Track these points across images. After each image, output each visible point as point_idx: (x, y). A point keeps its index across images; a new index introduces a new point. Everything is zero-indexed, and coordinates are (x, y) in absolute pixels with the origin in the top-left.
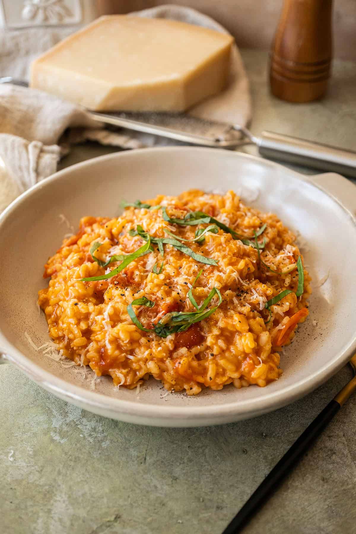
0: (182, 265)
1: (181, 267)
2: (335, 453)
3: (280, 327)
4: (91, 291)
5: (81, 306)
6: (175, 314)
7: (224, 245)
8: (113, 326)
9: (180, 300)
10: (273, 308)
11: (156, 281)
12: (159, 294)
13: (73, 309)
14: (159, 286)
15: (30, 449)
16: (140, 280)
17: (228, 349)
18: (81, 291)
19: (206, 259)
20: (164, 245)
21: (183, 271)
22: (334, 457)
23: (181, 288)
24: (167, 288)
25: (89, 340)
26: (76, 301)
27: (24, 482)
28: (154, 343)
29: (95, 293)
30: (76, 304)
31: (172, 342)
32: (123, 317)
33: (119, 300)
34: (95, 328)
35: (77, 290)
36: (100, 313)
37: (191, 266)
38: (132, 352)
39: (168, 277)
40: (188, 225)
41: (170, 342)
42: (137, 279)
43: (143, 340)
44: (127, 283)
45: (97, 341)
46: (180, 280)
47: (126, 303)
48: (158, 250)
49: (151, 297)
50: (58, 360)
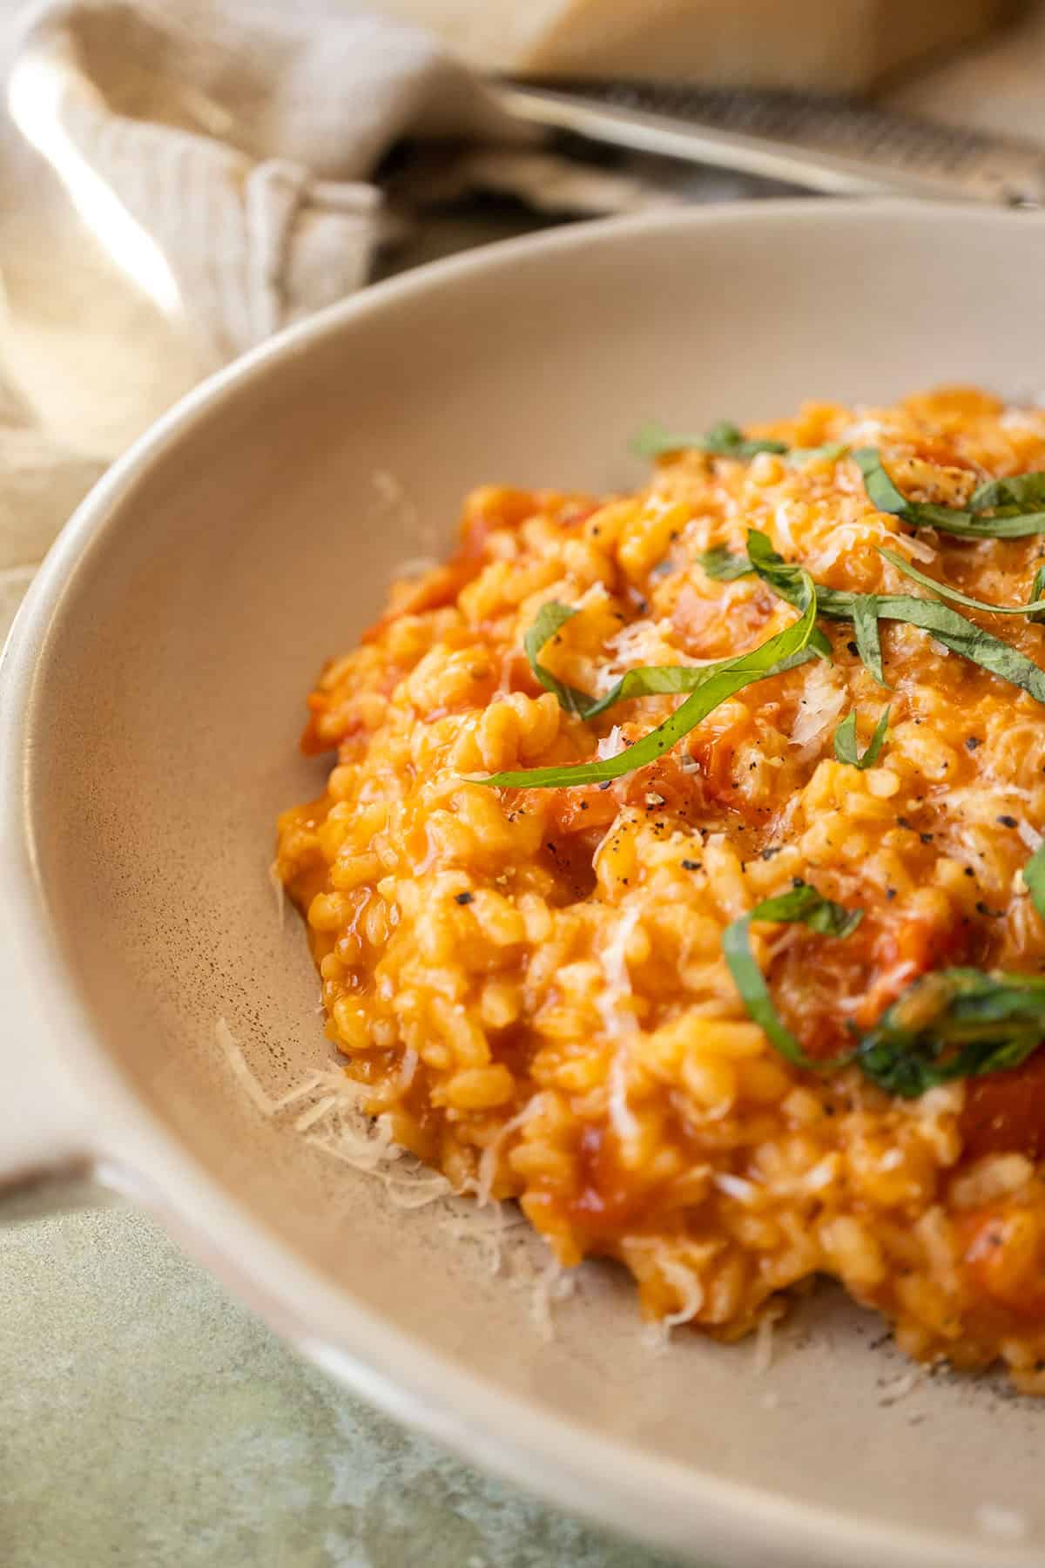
0: (983, 727)
1: (976, 740)
4: (530, 836)
5: (488, 909)
6: (966, 981)
8: (649, 1024)
9: (980, 907)
11: (855, 804)
12: (876, 870)
13: (448, 921)
14: (868, 828)
16: (767, 791)
18: (488, 834)
20: (885, 625)
21: (991, 760)
23: (984, 844)
24: (911, 842)
25: (525, 1085)
26: (462, 881)
28: (855, 1124)
29: (550, 846)
30: (464, 899)
31: (953, 1125)
32: (697, 977)
33: (673, 890)
34: (554, 1021)
35: (468, 832)
36: (580, 948)
37: (1027, 738)
38: (740, 1161)
39: (916, 785)
40: (986, 535)
41: (942, 1127)
42: (751, 786)
43: (800, 1105)
44: (704, 805)
45: (567, 1094)
46: (977, 804)
47: (707, 905)
48: (853, 648)
49: (833, 886)
50: (367, 1165)
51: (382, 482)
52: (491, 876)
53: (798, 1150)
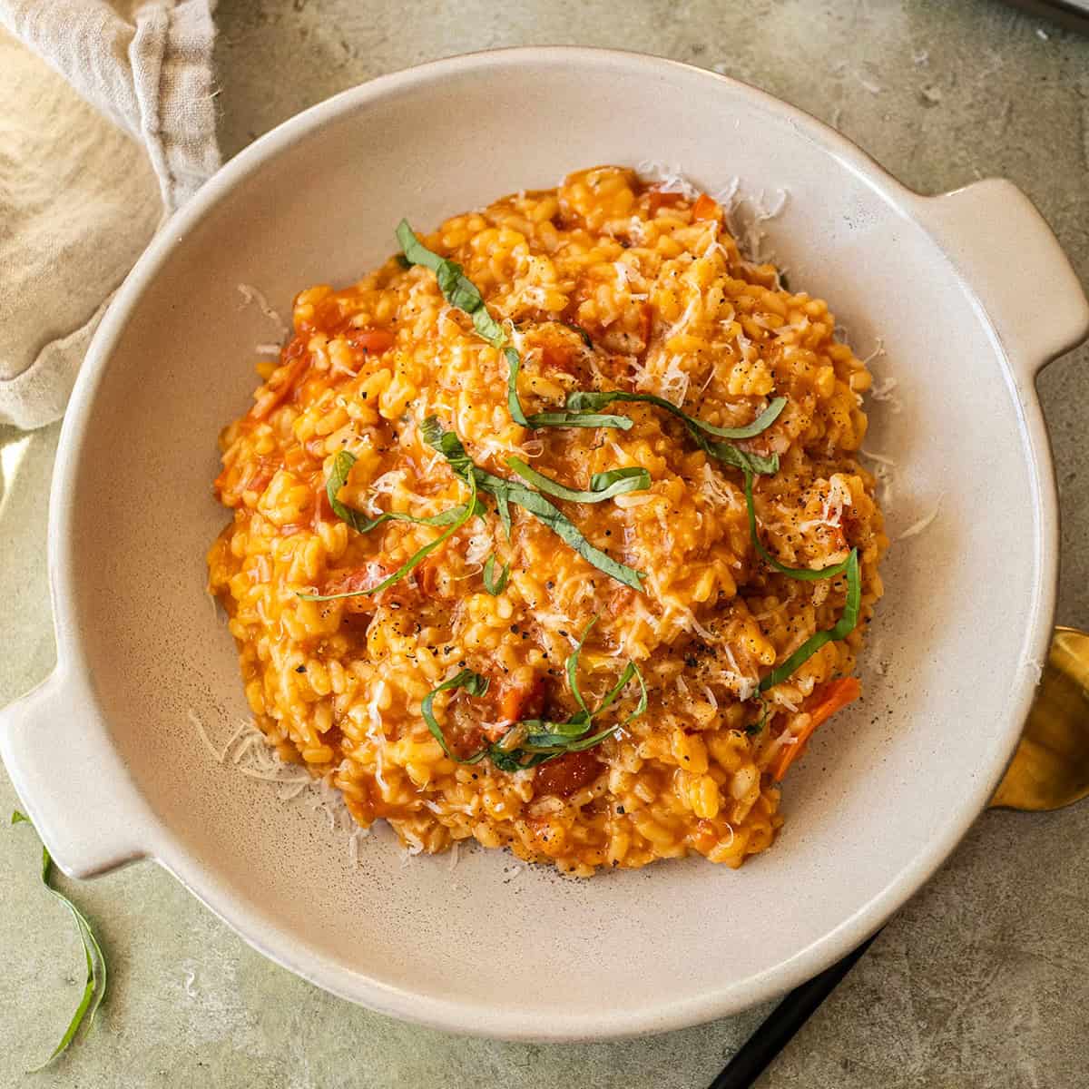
0: (555, 576)
1: (552, 585)
2: (879, 999)
3: (785, 737)
4: (333, 621)
5: (314, 675)
6: (533, 728)
7: (663, 525)
8: (393, 737)
9: (550, 671)
10: (773, 694)
11: (491, 621)
12: (500, 656)
13: (294, 684)
14: (498, 631)
15: (229, 968)
16: (453, 593)
17: (658, 800)
18: (312, 628)
19: (616, 566)
20: (511, 506)
21: (558, 595)
22: (877, 1009)
23: (553, 642)
24: (517, 641)
25: (338, 757)
26: (298, 659)
27: (224, 1050)
28: (486, 783)
29: (346, 621)
30: (301, 669)
31: (529, 786)
32: (415, 710)
33: (403, 667)
34: (350, 730)
35: (302, 626)
36: (360, 695)
37: (576, 585)
38: (436, 796)
39: (520, 606)
40: (574, 425)
41: (524, 788)
42: (445, 591)
43: (462, 774)
44: (422, 600)
45: (358, 764)
46: (551, 620)
47: (420, 676)
48: (497, 512)
49: (479, 665)
51: (242, 288)
52: (315, 649)
53: (461, 793)
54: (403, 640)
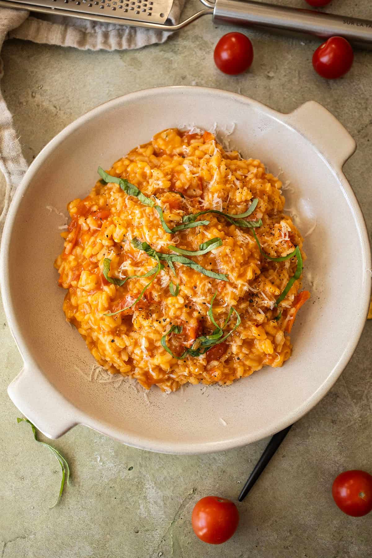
0: (196, 284)
1: (196, 287)
2: (338, 396)
3: (288, 318)
4: (119, 321)
5: (118, 342)
7: (230, 256)
8: (152, 356)
9: (203, 319)
10: (281, 305)
11: (177, 306)
12: (183, 317)
13: (112, 347)
14: (180, 309)
15: (111, 451)
16: (159, 300)
17: (251, 352)
18: (113, 325)
19: (217, 275)
20: (173, 263)
21: (199, 290)
22: (338, 400)
23: (201, 307)
24: (188, 310)
25: (133, 368)
26: (111, 338)
27: (118, 480)
28: (189, 363)
29: (123, 319)
30: (113, 341)
31: (205, 360)
32: (158, 344)
33: (150, 330)
34: (136, 357)
35: (109, 325)
36: (136, 344)
37: (204, 285)
38: (172, 372)
39: (186, 297)
40: (188, 228)
41: (203, 361)
42: (157, 299)
43: (180, 362)
44: (149, 305)
45: (141, 368)
46: (198, 300)
47: (157, 332)
48: (168, 266)
49: (177, 323)
50: (110, 380)
51: (48, 207)
52: (115, 332)
53: (182, 368)
54: (147, 321)
